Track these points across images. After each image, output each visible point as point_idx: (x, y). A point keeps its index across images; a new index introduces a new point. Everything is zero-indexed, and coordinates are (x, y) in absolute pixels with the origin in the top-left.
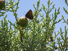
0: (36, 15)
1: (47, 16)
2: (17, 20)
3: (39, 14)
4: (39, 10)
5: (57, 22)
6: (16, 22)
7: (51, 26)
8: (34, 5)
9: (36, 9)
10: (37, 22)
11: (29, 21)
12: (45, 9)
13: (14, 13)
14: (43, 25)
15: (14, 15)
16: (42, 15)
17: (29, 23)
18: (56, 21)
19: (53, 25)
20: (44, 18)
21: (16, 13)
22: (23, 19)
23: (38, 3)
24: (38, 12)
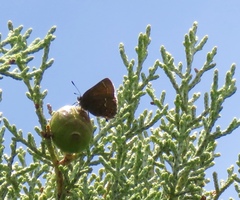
0: (134, 96)
1: (182, 104)
2: (42, 121)
3: (144, 91)
4: (147, 75)
5: (223, 131)
6: (37, 130)
7: (194, 150)
8: (122, 53)
9: (130, 70)
10: (135, 127)
11: (96, 125)
12: (173, 73)
13: (30, 90)
14: (160, 144)
15: (31, 98)
16: (158, 98)
17: (96, 135)
18: (218, 129)
19: (202, 147)
20: (165, 113)
21: (37, 90)
22: (69, 117)
23: (143, 42)
24: (140, 83)
